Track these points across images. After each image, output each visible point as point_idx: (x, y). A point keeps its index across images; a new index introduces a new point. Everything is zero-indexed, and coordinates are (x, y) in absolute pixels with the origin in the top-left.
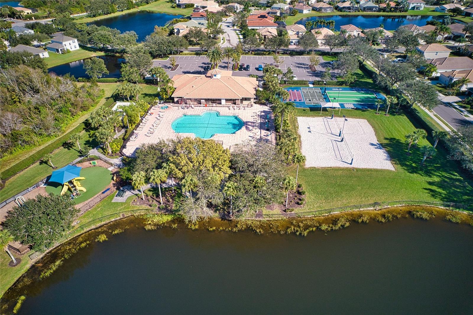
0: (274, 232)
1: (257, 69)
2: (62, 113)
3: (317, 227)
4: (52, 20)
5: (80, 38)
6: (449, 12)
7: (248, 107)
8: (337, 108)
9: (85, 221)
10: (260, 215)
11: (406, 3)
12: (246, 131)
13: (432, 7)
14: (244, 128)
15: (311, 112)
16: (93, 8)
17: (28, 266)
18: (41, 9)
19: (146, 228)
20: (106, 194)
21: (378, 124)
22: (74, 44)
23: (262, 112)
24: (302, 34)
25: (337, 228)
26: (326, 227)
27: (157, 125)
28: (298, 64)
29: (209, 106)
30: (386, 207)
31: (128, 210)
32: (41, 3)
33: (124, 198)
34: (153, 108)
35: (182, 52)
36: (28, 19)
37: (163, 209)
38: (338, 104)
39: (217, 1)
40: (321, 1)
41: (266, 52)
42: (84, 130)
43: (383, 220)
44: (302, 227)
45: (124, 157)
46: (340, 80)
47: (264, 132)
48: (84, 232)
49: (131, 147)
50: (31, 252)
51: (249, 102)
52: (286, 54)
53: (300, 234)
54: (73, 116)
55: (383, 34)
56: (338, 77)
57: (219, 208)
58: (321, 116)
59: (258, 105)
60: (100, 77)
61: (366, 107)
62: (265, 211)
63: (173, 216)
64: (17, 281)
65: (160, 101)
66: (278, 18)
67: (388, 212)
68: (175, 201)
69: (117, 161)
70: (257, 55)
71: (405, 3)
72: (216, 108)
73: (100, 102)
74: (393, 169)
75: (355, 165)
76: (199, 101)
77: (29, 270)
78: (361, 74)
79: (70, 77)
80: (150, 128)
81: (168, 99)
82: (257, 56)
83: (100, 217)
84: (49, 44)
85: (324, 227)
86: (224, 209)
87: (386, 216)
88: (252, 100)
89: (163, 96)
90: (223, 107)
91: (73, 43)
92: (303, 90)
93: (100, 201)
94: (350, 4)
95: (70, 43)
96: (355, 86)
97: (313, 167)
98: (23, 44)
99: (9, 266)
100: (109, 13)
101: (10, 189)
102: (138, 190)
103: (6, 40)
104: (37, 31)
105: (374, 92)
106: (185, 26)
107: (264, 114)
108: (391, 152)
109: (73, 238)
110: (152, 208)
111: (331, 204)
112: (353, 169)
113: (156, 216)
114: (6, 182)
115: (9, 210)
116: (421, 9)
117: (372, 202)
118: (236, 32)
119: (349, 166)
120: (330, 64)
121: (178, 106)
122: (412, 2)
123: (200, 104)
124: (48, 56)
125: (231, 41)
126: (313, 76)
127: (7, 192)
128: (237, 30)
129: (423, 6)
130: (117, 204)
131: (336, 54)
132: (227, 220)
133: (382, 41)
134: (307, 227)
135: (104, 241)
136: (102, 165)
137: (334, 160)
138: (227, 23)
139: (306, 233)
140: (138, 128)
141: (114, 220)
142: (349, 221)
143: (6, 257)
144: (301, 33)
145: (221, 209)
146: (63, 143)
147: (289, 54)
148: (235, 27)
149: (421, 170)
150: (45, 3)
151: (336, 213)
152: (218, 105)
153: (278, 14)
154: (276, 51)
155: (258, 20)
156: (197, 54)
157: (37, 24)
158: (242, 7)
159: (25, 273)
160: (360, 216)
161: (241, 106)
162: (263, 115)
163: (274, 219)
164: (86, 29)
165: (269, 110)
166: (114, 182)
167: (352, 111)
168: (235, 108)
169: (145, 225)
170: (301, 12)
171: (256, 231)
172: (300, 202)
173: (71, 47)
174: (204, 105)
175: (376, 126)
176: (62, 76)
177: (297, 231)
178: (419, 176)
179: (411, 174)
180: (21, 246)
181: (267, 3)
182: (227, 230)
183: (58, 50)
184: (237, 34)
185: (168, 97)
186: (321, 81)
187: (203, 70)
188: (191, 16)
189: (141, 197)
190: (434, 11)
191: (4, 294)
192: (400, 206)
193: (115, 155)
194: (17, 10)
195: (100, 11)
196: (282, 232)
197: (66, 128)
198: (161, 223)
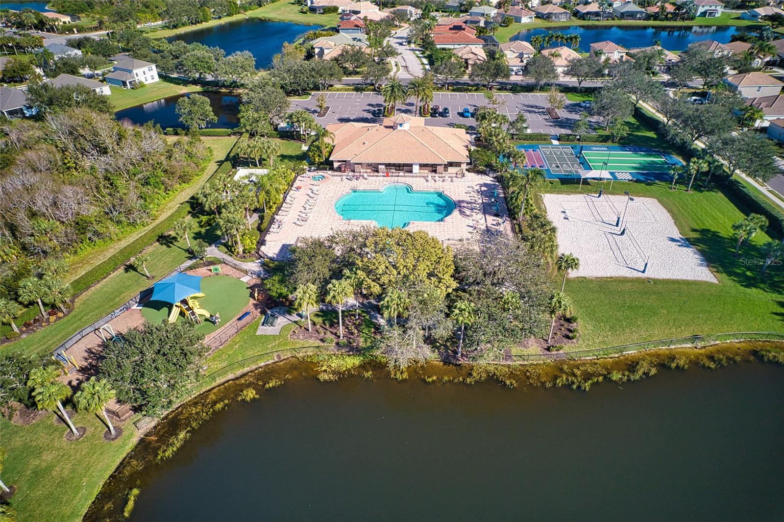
0: (535, 385)
1: (461, 115)
2: (149, 187)
3: (605, 377)
4: (108, 33)
5: (161, 63)
6: (765, 20)
7: (457, 177)
8: (604, 179)
9: (216, 366)
10: (508, 357)
11: (694, 6)
12: (461, 217)
13: (734, 11)
14: (456, 213)
15: (563, 186)
16: (173, 14)
17: (135, 440)
18: (88, 16)
19: (320, 377)
20: (244, 321)
21: (677, 207)
22: (151, 73)
23: (481, 186)
24: (529, 57)
25: (637, 377)
26: (620, 376)
27: (311, 207)
28: (528, 106)
29: (393, 176)
30: (712, 343)
31: (286, 347)
32: (85, 6)
33: (276, 327)
34: (299, 178)
35: (332, 86)
36: (67, 33)
37: (345, 346)
38: (607, 172)
39: (374, 2)
40: (548, 3)
41: (471, 86)
42: (190, 215)
43: (713, 366)
44: (581, 376)
45: (266, 260)
46: (601, 132)
47: (491, 219)
48: (217, 385)
49: (274, 243)
50: (136, 418)
51: (458, 169)
52: (506, 89)
53: (579, 387)
54: (167, 192)
55: (662, 57)
56: (597, 129)
57: (438, 344)
58: (580, 193)
59: (473, 174)
60: (203, 127)
61: (652, 178)
62: (515, 350)
63: (362, 358)
64: (121, 464)
65: (310, 168)
66: (482, 30)
67: (718, 351)
68: (363, 332)
69: (254, 266)
70: (458, 91)
71: (691, 5)
72: (404, 179)
73: (208, 168)
74: (715, 281)
75: (650, 274)
76: (375, 168)
77: (136, 447)
78: (634, 124)
79: (154, 127)
80: (300, 212)
81: (322, 163)
82: (458, 93)
83: (240, 359)
84: (110, 74)
85: (616, 376)
86: (445, 346)
87: (716, 359)
88: (464, 166)
89: (314, 159)
90: (416, 177)
91: (149, 70)
92: (544, 150)
93: (236, 333)
94: (599, 8)
95: (144, 72)
96: (628, 143)
97: (581, 277)
98: (68, 73)
99: (104, 439)
100: (199, 23)
101: (84, 313)
102: (297, 315)
103: (37, 66)
104: (87, 52)
105: (660, 153)
106: (332, 44)
107: (486, 189)
108: (705, 251)
109: (200, 395)
110: (325, 344)
111: (622, 337)
112: (649, 280)
113: (334, 358)
114: (76, 300)
115: (88, 347)
116: (717, 15)
117: (688, 334)
118: (415, 54)
119: (640, 275)
120: (581, 107)
121: (340, 176)
122: (703, 4)
123: (377, 171)
124: (110, 93)
125: (410, 69)
126: (555, 126)
127: (79, 317)
128: (416, 50)
129: (720, 10)
130: (266, 338)
131: (589, 91)
132: (453, 365)
133: (660, 69)
134: (587, 376)
135: (253, 400)
136: (230, 273)
137: (613, 265)
138: (397, 38)
139: (587, 386)
140: (280, 211)
141: (263, 364)
142: (655, 366)
143: (97, 424)
144: (527, 56)
145: (442, 347)
146: (159, 236)
147: (511, 90)
148: (413, 46)
149: (763, 282)
150: (90, 5)
151: (632, 352)
152: (407, 174)
153: (482, 24)
154: (488, 85)
155: (450, 34)
156: (357, 89)
157: (87, 39)
158: (420, 11)
159: (132, 451)
160: (672, 358)
161: (446, 175)
162: (484, 190)
163: (530, 362)
164: (167, 48)
165: (493, 183)
166: (255, 302)
167: (630, 184)
168: (437, 178)
169: (318, 373)
170: (518, 20)
171: (504, 382)
172: (571, 335)
173: (146, 78)
174: (383, 174)
175: (675, 209)
176: (142, 125)
177: (573, 383)
178: (761, 291)
179: (746, 289)
180: (118, 406)
181: (459, 5)
182: (456, 380)
183: (124, 84)
184: (418, 57)
185: (322, 160)
186: (571, 135)
187: (372, 116)
188: (339, 26)
189: (306, 327)
190: (738, 18)
191: (103, 486)
192: (737, 341)
193: (250, 257)
194: (47, 18)
195: (185, 19)
196: (548, 385)
197: (157, 211)
198: (344, 369)
